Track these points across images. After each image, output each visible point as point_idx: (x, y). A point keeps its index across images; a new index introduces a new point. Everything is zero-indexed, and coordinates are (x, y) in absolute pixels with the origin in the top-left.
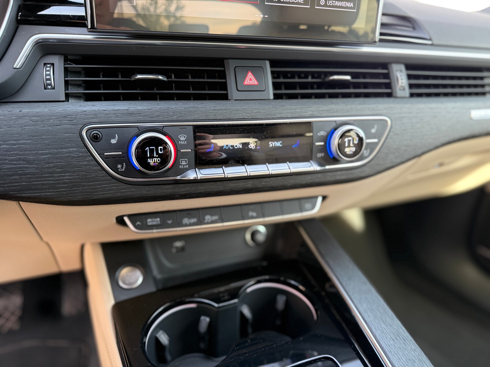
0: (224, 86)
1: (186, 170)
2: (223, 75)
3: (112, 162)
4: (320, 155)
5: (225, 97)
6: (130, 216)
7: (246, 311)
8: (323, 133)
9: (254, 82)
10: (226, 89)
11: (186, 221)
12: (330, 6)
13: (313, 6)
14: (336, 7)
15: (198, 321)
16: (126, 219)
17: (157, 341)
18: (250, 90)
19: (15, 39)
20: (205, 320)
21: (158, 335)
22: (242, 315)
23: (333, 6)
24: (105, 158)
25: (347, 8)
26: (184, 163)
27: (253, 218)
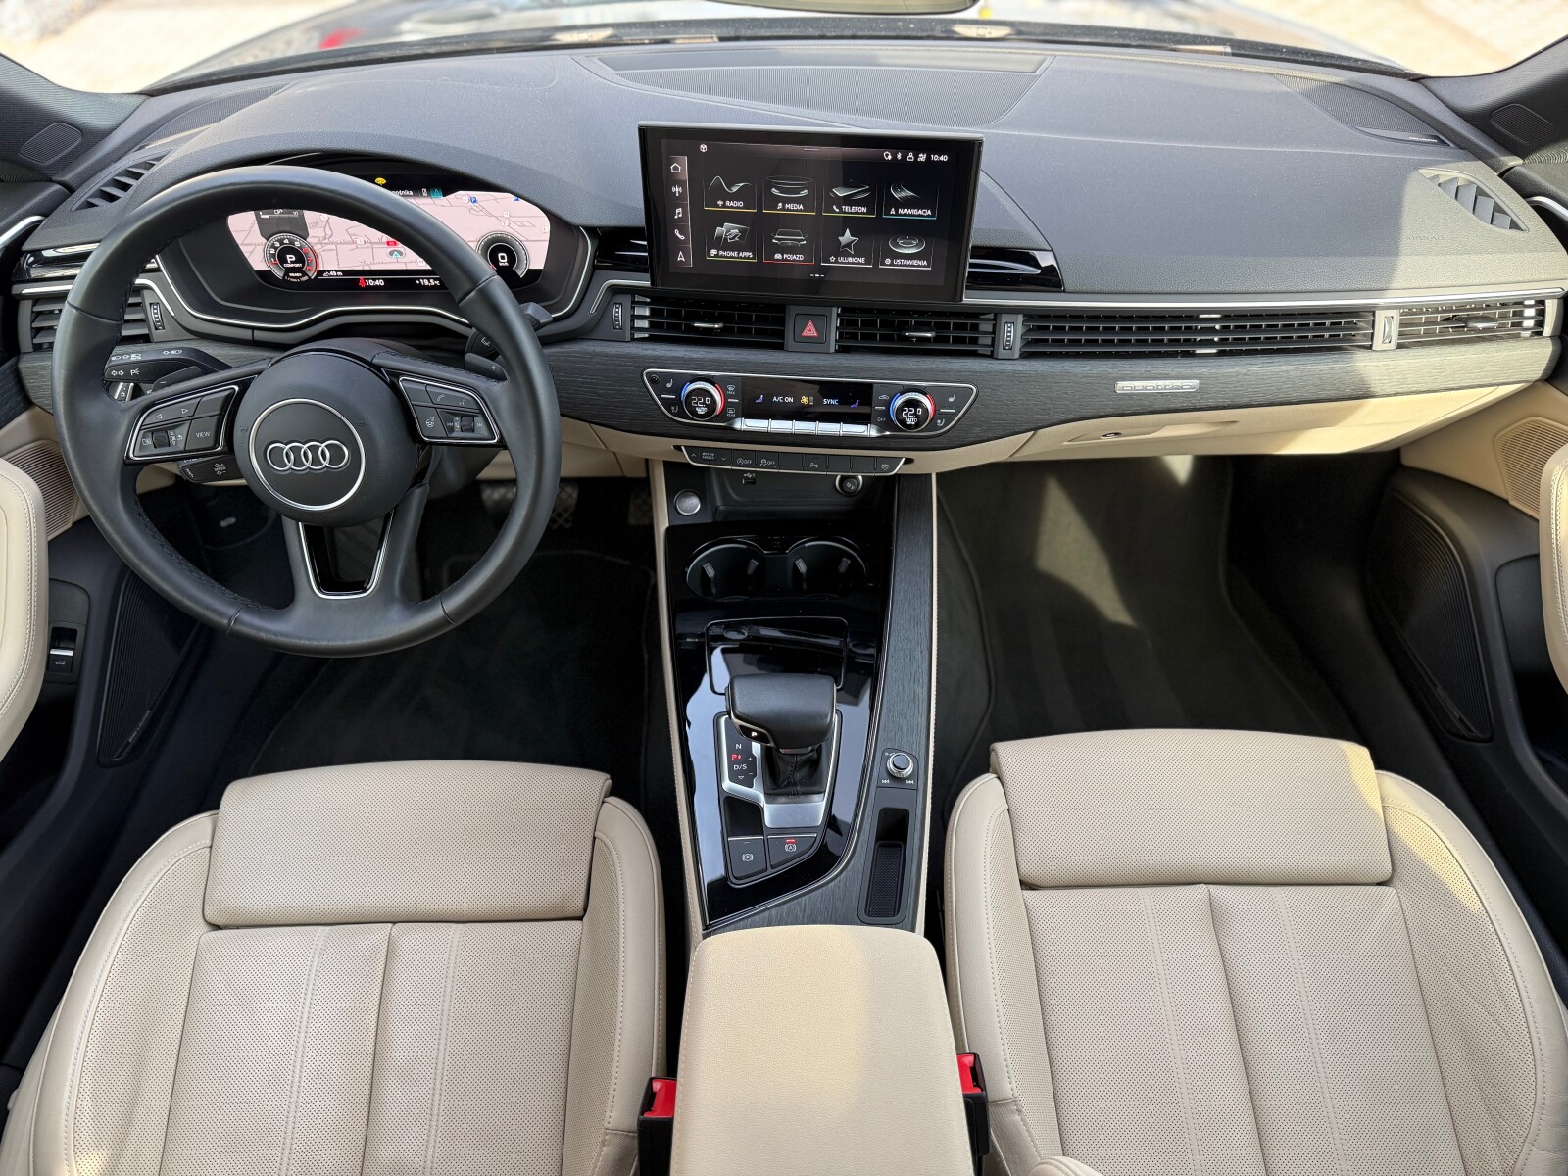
0: (781, 334)
1: (733, 418)
2: (782, 322)
3: (667, 403)
4: (880, 420)
5: (780, 347)
6: (685, 447)
7: (802, 567)
8: (884, 397)
9: (814, 333)
10: (783, 337)
11: (740, 460)
12: (897, 265)
13: (876, 265)
14: (905, 265)
15: (747, 563)
16: (683, 448)
17: (703, 572)
18: (809, 340)
19: (593, 279)
20: (754, 563)
21: (704, 566)
22: (795, 567)
23: (901, 265)
24: (661, 399)
25: (919, 266)
26: (731, 412)
27: (814, 469)
